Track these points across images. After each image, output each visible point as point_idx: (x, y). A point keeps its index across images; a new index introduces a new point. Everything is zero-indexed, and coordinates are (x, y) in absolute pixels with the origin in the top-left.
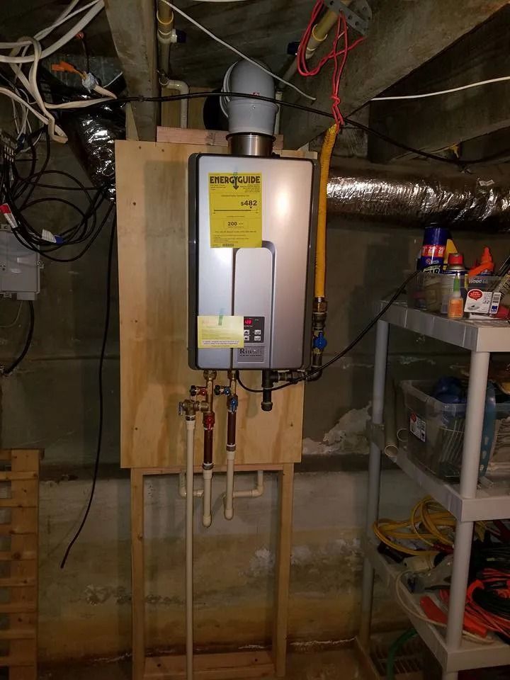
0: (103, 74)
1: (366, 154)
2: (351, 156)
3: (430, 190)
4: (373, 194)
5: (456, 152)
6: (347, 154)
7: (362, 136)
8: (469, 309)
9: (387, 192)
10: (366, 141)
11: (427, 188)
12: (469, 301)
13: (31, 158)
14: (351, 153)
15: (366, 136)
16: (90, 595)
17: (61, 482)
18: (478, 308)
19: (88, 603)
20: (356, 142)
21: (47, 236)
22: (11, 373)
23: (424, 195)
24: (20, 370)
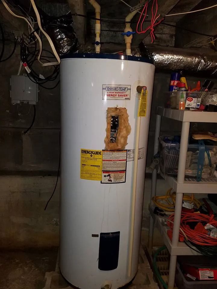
0: (64, 10)
1: (174, 45)
2: (167, 46)
3: (202, 61)
4: (178, 62)
5: (213, 44)
6: (165, 45)
7: (172, 37)
8: (187, 106)
9: (183, 61)
10: (174, 40)
11: (201, 60)
12: (188, 102)
13: (35, 47)
14: (167, 44)
15: (174, 37)
16: (55, 222)
17: (45, 177)
18: (191, 105)
19: (54, 225)
20: (170, 40)
21: (41, 77)
22: (26, 134)
23: (199, 62)
24: (30, 132)
